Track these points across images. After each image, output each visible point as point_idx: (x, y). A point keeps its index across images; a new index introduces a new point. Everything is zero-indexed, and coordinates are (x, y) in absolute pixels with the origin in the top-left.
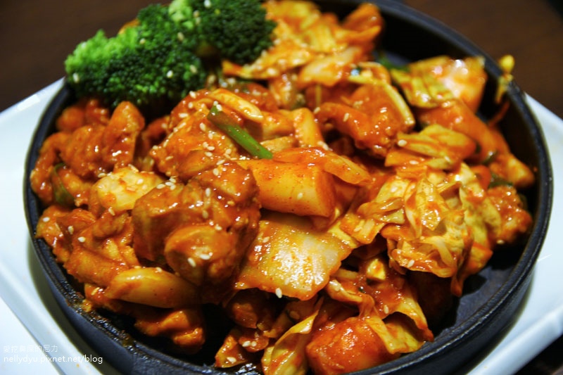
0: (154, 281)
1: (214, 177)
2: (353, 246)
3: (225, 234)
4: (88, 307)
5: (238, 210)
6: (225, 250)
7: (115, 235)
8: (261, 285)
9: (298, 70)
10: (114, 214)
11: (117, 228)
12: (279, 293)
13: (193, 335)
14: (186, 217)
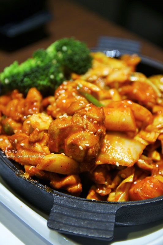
1: (86, 111)
2: (146, 144)
4: (27, 176)
5: (99, 125)
6: (95, 143)
7: (39, 141)
8: (109, 161)
10: (39, 131)
11: (40, 138)
12: (118, 164)
14: (75, 129)
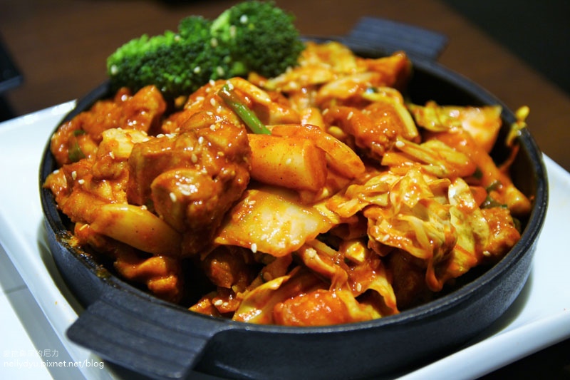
0: (137, 216)
1: (211, 131)
2: (336, 221)
3: (210, 179)
4: (74, 242)
5: (227, 161)
6: (207, 194)
7: (112, 179)
8: (239, 239)
9: (318, 87)
10: (113, 158)
11: (115, 172)
12: (254, 248)
13: (167, 281)
14: (177, 160)
